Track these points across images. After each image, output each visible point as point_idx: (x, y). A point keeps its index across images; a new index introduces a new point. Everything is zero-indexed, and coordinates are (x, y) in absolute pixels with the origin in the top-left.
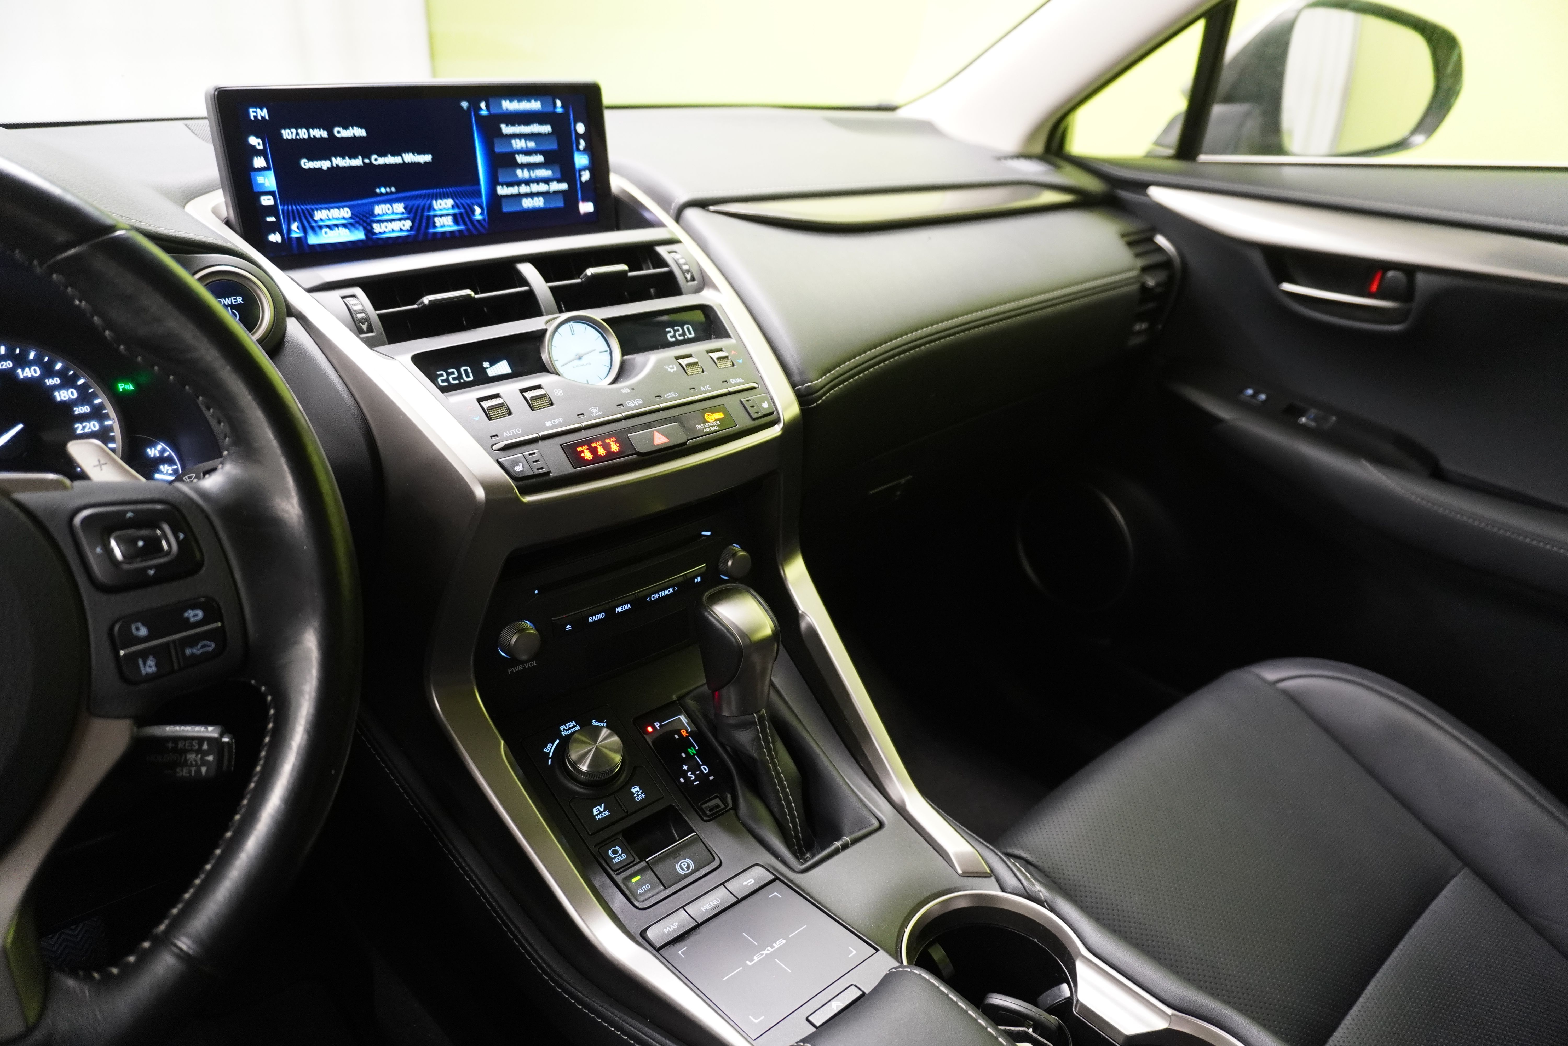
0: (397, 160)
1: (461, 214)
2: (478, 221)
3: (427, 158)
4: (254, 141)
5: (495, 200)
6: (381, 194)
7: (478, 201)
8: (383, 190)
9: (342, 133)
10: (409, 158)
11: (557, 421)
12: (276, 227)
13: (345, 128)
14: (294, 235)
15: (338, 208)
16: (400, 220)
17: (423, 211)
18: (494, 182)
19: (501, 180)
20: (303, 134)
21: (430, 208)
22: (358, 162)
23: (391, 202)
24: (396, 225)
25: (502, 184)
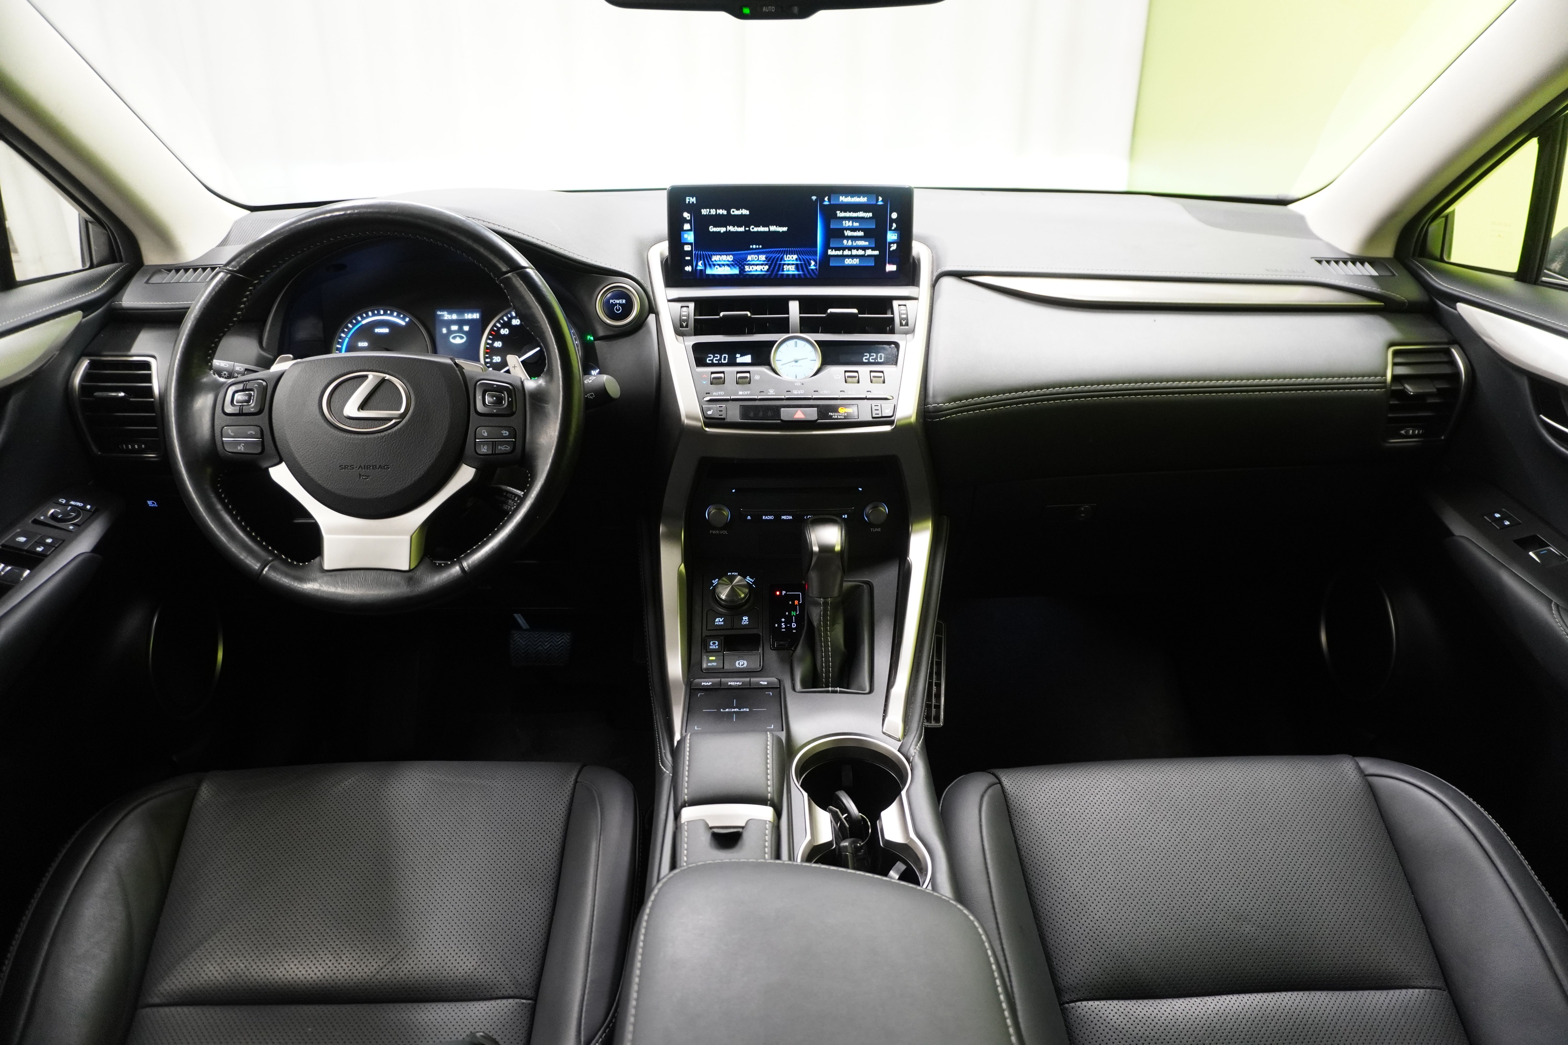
0: (766, 229)
1: (801, 264)
2: (812, 270)
3: (785, 229)
4: (686, 215)
5: (826, 258)
6: (753, 249)
7: (813, 257)
8: (754, 246)
9: (735, 212)
10: (773, 228)
11: (746, 393)
12: (690, 263)
13: (738, 209)
14: (699, 268)
15: (727, 255)
16: (762, 265)
17: (777, 261)
18: (827, 246)
19: (831, 246)
20: (713, 212)
21: (782, 259)
22: (742, 229)
23: (758, 254)
24: (759, 268)
25: (832, 249)
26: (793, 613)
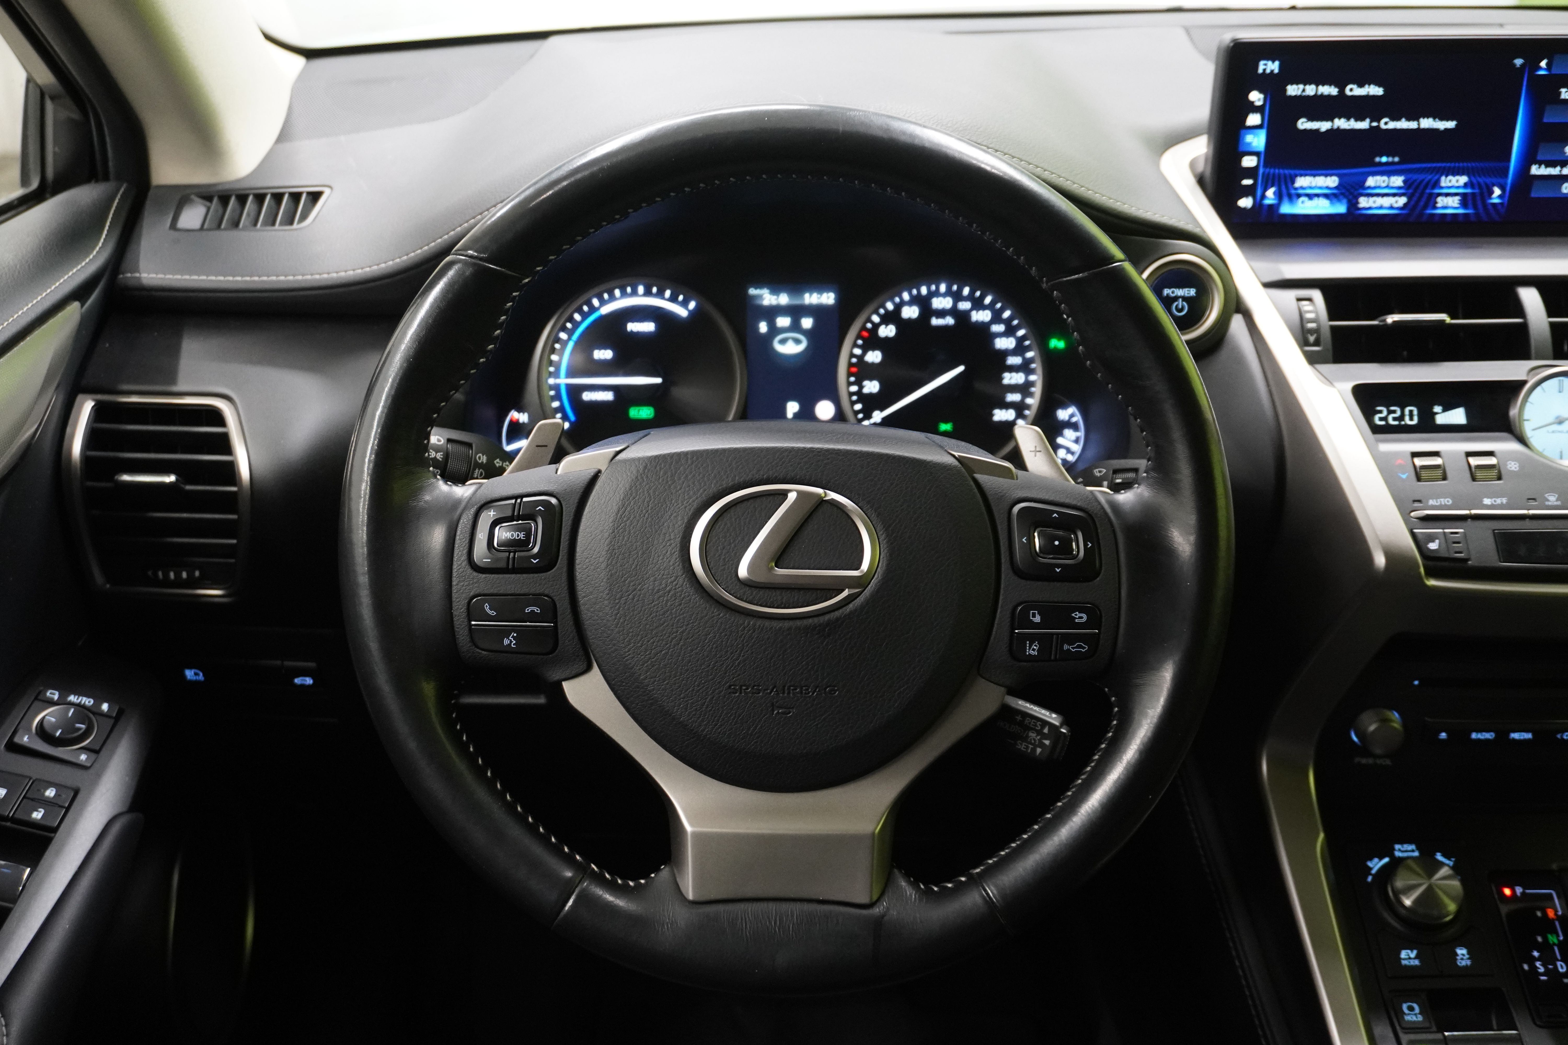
0: (1413, 125)
1: (1473, 194)
2: (1494, 205)
3: (1451, 124)
4: (1256, 97)
5: (1524, 181)
6: (1381, 164)
7: (1501, 181)
8: (1384, 159)
9: (1354, 90)
10: (1427, 123)
11: (1499, 501)
12: (1249, 191)
13: (1361, 85)
14: (1267, 202)
15: (1326, 175)
16: (1394, 195)
17: (1426, 187)
18: (1529, 157)
19: (1540, 157)
20: (1311, 90)
21: (1436, 184)
22: (1364, 125)
23: (1389, 174)
24: (1387, 201)
25: (1540, 163)
26: (1552, 939)
